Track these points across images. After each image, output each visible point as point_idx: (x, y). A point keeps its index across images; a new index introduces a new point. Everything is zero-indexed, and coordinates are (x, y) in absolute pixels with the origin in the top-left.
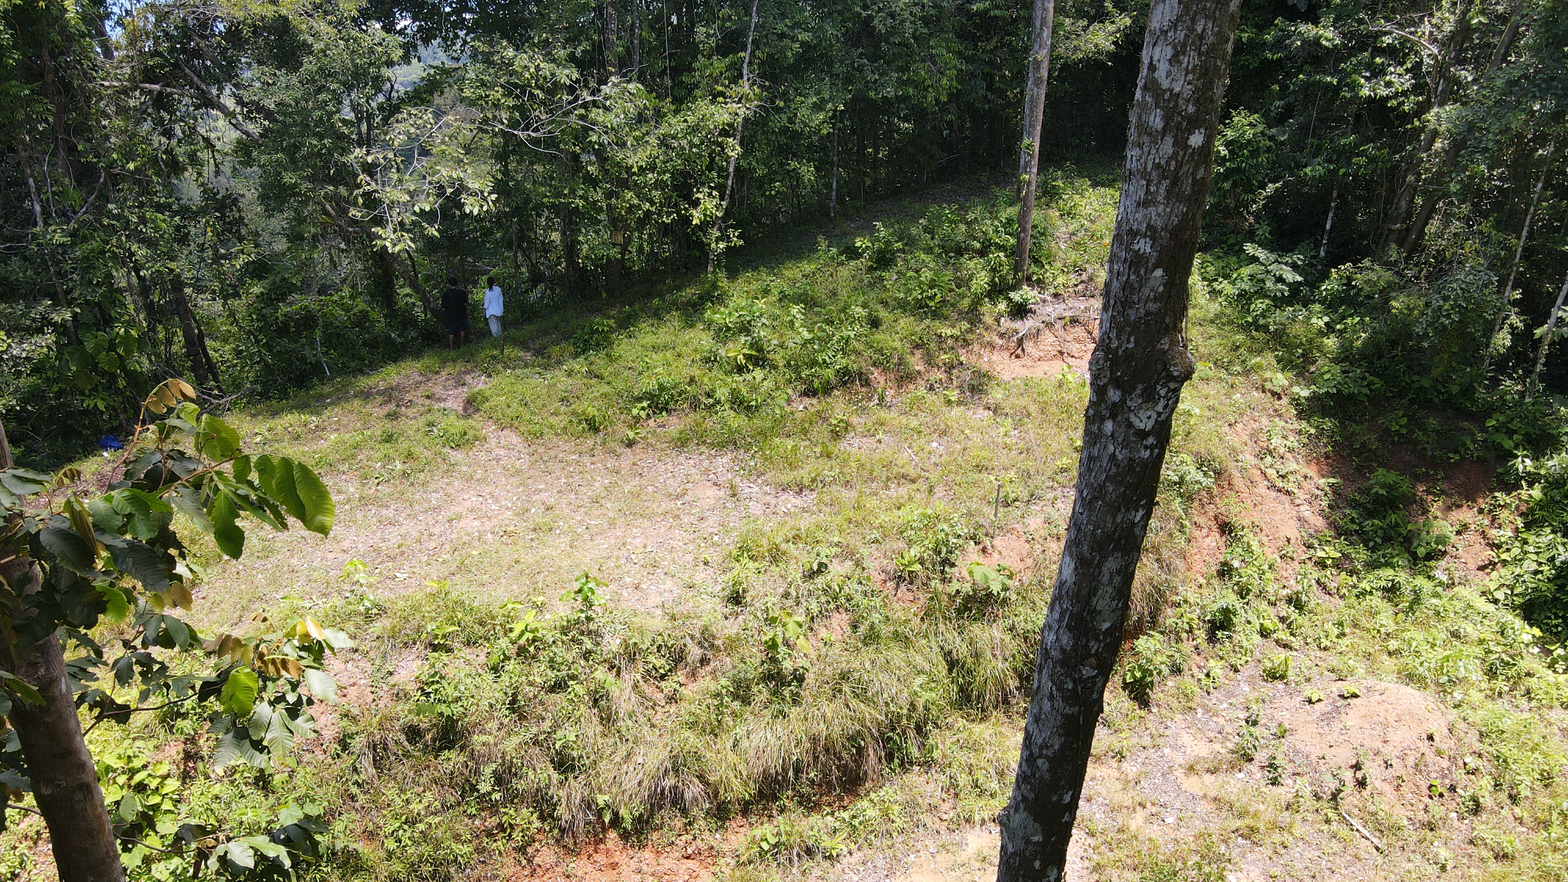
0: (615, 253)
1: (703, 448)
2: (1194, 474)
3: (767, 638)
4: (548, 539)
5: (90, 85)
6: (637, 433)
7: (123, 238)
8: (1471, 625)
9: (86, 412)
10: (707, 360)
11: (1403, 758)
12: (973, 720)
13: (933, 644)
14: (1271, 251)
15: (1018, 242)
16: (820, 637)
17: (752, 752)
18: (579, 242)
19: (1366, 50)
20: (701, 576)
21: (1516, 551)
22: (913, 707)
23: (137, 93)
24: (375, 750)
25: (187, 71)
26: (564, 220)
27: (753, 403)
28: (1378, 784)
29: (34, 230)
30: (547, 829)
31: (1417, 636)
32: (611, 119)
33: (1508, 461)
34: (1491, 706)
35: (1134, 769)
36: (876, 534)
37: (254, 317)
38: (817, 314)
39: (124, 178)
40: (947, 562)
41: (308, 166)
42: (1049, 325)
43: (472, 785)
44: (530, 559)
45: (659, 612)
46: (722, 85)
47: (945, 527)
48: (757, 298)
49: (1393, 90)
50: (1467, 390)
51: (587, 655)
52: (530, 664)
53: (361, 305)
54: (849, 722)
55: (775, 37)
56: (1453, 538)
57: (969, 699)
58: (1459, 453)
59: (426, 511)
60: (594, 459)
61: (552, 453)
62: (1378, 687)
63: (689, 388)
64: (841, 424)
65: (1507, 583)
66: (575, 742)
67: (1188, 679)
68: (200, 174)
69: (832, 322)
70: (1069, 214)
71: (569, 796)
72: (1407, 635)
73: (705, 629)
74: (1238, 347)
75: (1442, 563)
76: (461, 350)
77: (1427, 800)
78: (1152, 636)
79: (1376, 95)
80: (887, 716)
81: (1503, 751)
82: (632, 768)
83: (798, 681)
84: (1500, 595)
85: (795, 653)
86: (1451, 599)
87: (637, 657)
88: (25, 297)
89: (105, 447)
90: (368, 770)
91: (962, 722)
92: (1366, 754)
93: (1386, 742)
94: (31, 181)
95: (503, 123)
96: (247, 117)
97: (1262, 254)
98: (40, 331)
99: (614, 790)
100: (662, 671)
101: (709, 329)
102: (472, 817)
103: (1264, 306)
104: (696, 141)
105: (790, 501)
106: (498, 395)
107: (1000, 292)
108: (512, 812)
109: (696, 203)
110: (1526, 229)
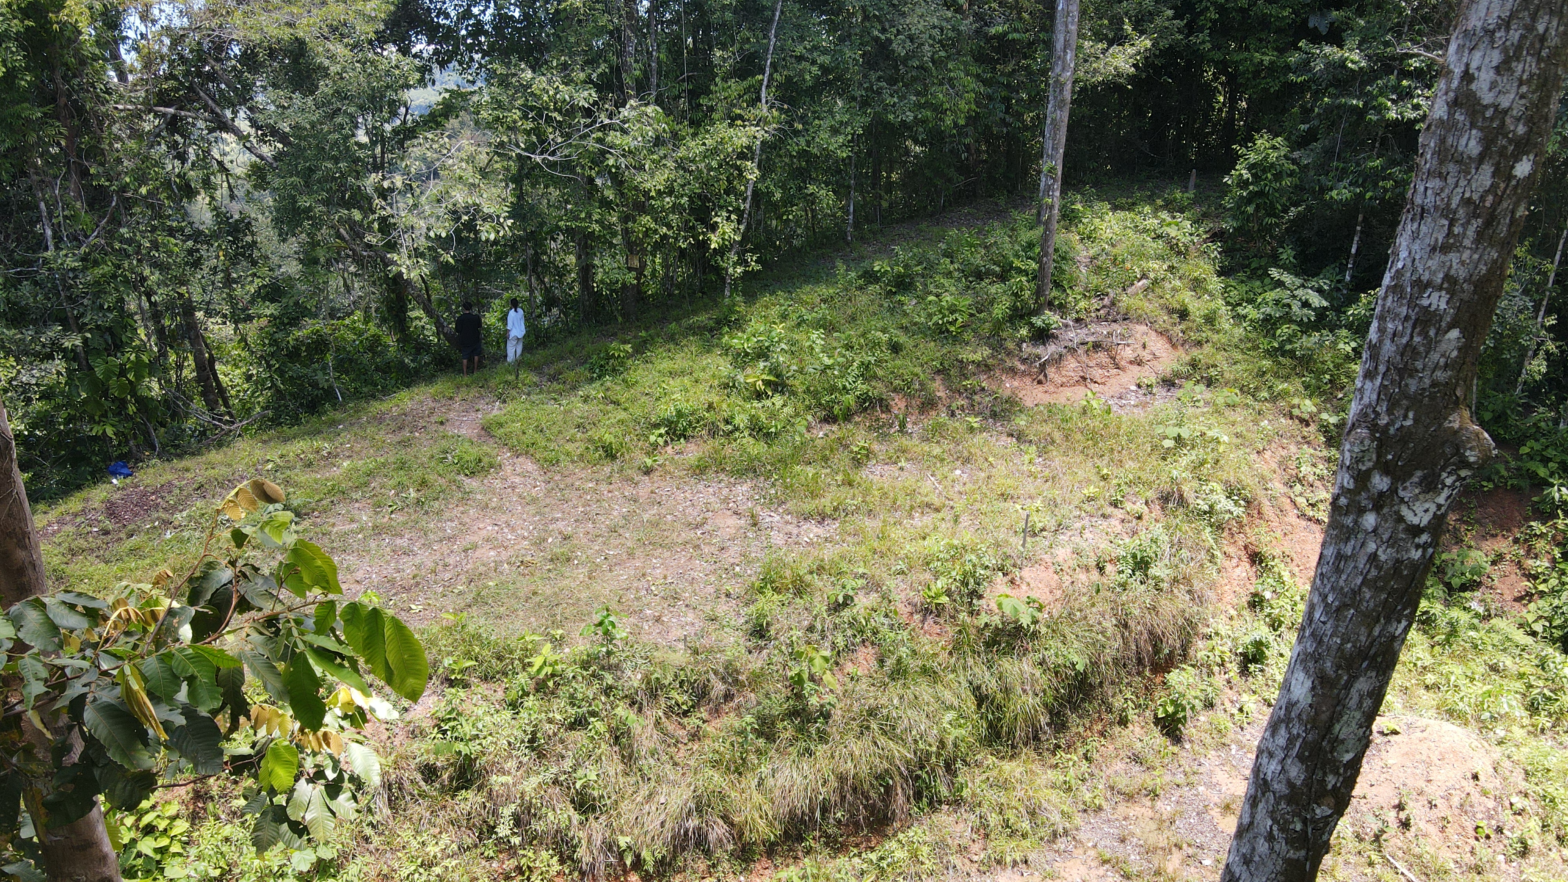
0: (630, 278)
1: (722, 476)
2: (1224, 503)
3: (792, 673)
4: (566, 570)
5: (103, 109)
6: (655, 461)
7: (135, 262)
8: (1510, 658)
9: (95, 438)
10: (726, 386)
11: (1447, 797)
12: (1003, 758)
13: (962, 679)
14: (1296, 275)
15: (1040, 267)
16: (846, 671)
17: (777, 793)
18: (594, 266)
19: (1392, 73)
20: (723, 608)
21: (1553, 582)
22: (942, 744)
23: (151, 116)
24: (390, 790)
25: (202, 94)
26: (579, 245)
27: (773, 430)
28: (1422, 825)
29: (45, 254)
30: (567, 872)
31: (1457, 670)
32: (628, 142)
33: (1543, 490)
34: (1535, 743)
35: (1169, 808)
36: (901, 565)
37: (267, 342)
38: (837, 339)
39: (136, 202)
40: (975, 594)
41: (323, 190)
42: (1072, 350)
43: (489, 826)
44: (548, 591)
45: (681, 645)
46: (741, 108)
47: (973, 557)
48: (775, 323)
49: (1421, 113)
50: (1499, 416)
51: (608, 691)
52: (549, 701)
53: (373, 329)
54: (878, 760)
55: (793, 60)
56: (1489, 569)
57: (998, 736)
58: (1493, 481)
59: (441, 541)
60: (611, 487)
61: (569, 481)
62: (1419, 724)
63: (707, 415)
64: (863, 452)
65: (1546, 615)
66: (596, 782)
67: (1221, 714)
68: (213, 198)
69: (852, 348)
70: (1089, 238)
71: (590, 837)
72: (1444, 669)
73: (728, 665)
74: (1264, 373)
75: (1477, 594)
76: (475, 375)
77: (1472, 842)
78: (1184, 669)
79: (1403, 118)
80: (915, 753)
81: (1549, 790)
82: (654, 809)
83: (825, 718)
84: (1538, 627)
85: (821, 689)
86: (1488, 631)
87: (659, 692)
88: (35, 322)
89: (114, 474)
90: (383, 811)
91: (991, 760)
92: (1409, 794)
93: (1429, 781)
94: (42, 205)
95: (518, 146)
96: (262, 140)
97: (1288, 278)
98: (50, 357)
99: (636, 831)
100: (685, 707)
101: (727, 355)
102: (489, 859)
103: (1290, 332)
104: (714, 164)
105: (812, 531)
106: (513, 422)
107: (1022, 317)
108: (530, 854)
109: (714, 227)
110: (1559, 253)
